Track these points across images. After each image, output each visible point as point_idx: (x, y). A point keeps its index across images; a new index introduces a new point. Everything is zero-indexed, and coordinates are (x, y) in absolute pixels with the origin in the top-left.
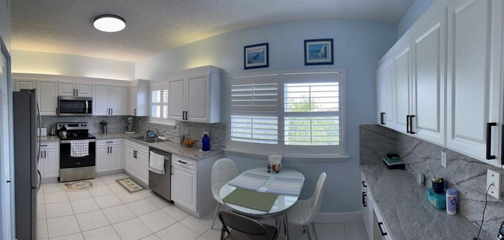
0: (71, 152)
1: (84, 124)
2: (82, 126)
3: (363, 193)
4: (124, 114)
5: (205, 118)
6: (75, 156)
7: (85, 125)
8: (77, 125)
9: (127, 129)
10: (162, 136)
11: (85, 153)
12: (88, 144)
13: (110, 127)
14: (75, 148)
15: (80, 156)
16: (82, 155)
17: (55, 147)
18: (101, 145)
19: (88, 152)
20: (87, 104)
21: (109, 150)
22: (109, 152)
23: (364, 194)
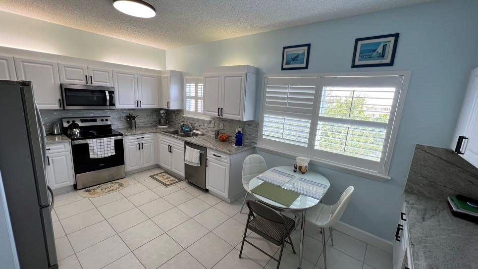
0: (90, 153)
1: (104, 119)
2: (102, 120)
3: (399, 225)
4: (155, 106)
5: (239, 115)
6: (96, 157)
7: (107, 120)
8: (95, 120)
9: (160, 123)
10: (197, 130)
11: (111, 152)
12: (113, 142)
13: (140, 121)
14: (95, 148)
15: (103, 156)
16: (106, 156)
17: (63, 150)
18: (130, 142)
19: (114, 151)
20: (107, 94)
21: (141, 147)
22: (141, 149)
23: (400, 227)
